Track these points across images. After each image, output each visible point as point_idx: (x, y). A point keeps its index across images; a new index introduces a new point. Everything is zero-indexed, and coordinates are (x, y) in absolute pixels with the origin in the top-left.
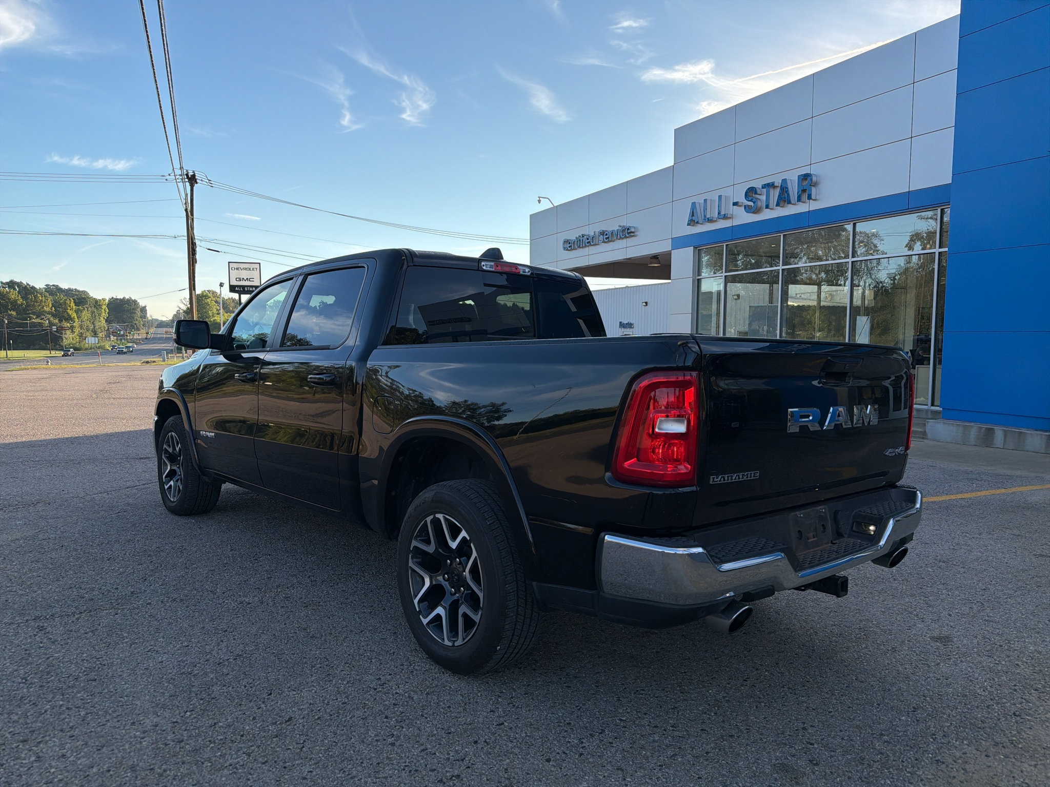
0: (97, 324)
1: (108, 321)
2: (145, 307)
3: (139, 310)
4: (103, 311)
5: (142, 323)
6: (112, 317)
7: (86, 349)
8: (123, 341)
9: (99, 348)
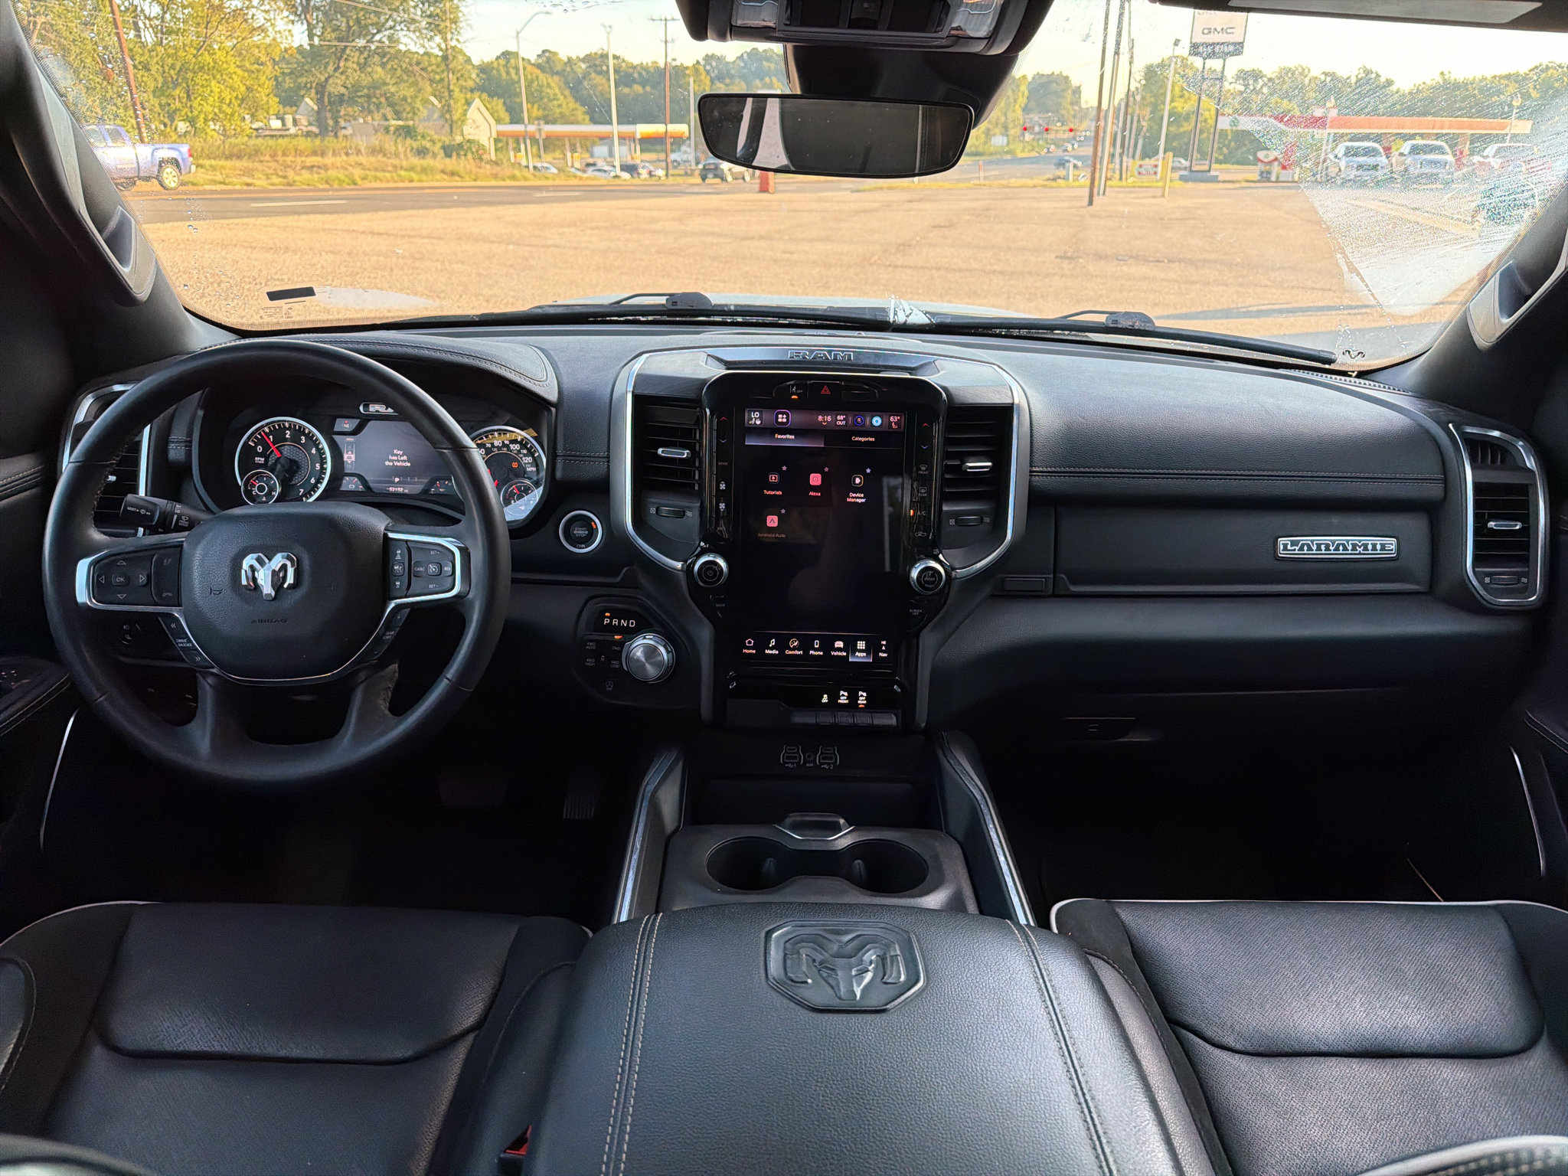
0: (1010, 115)
1: (1026, 110)
2: (1079, 87)
3: (1070, 92)
4: (1020, 94)
5: (1072, 113)
6: (1032, 104)
7: (991, 154)
8: (1041, 142)
9: (1008, 152)
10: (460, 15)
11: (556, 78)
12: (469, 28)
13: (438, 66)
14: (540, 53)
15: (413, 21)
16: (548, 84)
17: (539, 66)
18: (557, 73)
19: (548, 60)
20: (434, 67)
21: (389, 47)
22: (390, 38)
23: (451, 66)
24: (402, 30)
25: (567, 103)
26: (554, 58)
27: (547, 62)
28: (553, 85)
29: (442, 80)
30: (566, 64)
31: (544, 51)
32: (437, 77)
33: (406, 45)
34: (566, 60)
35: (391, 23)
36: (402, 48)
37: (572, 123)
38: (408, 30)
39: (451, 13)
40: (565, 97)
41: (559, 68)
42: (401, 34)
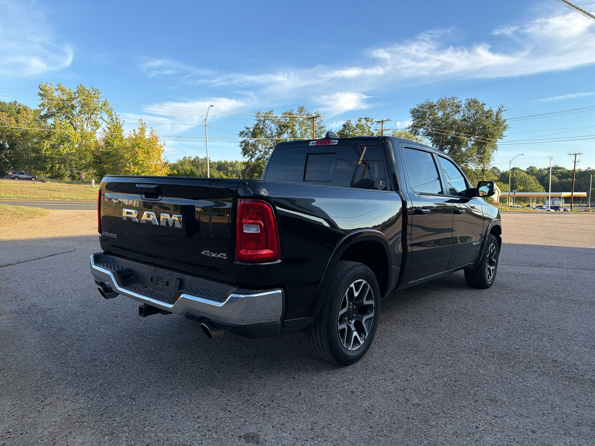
10: (491, 157)
11: (533, 177)
12: (493, 161)
13: (481, 173)
14: (528, 168)
15: (474, 160)
16: (529, 179)
17: (527, 172)
18: (535, 175)
19: (531, 170)
20: (479, 174)
21: (464, 168)
22: (465, 165)
23: (485, 173)
24: (470, 162)
25: (537, 185)
26: (534, 169)
27: (531, 171)
28: (532, 179)
29: (481, 177)
30: (538, 171)
31: (530, 167)
32: (480, 177)
33: (470, 167)
34: (539, 170)
35: (466, 161)
36: (469, 168)
37: (535, 192)
38: (472, 163)
39: (487, 157)
40: (536, 183)
41: (535, 173)
42: (469, 164)
